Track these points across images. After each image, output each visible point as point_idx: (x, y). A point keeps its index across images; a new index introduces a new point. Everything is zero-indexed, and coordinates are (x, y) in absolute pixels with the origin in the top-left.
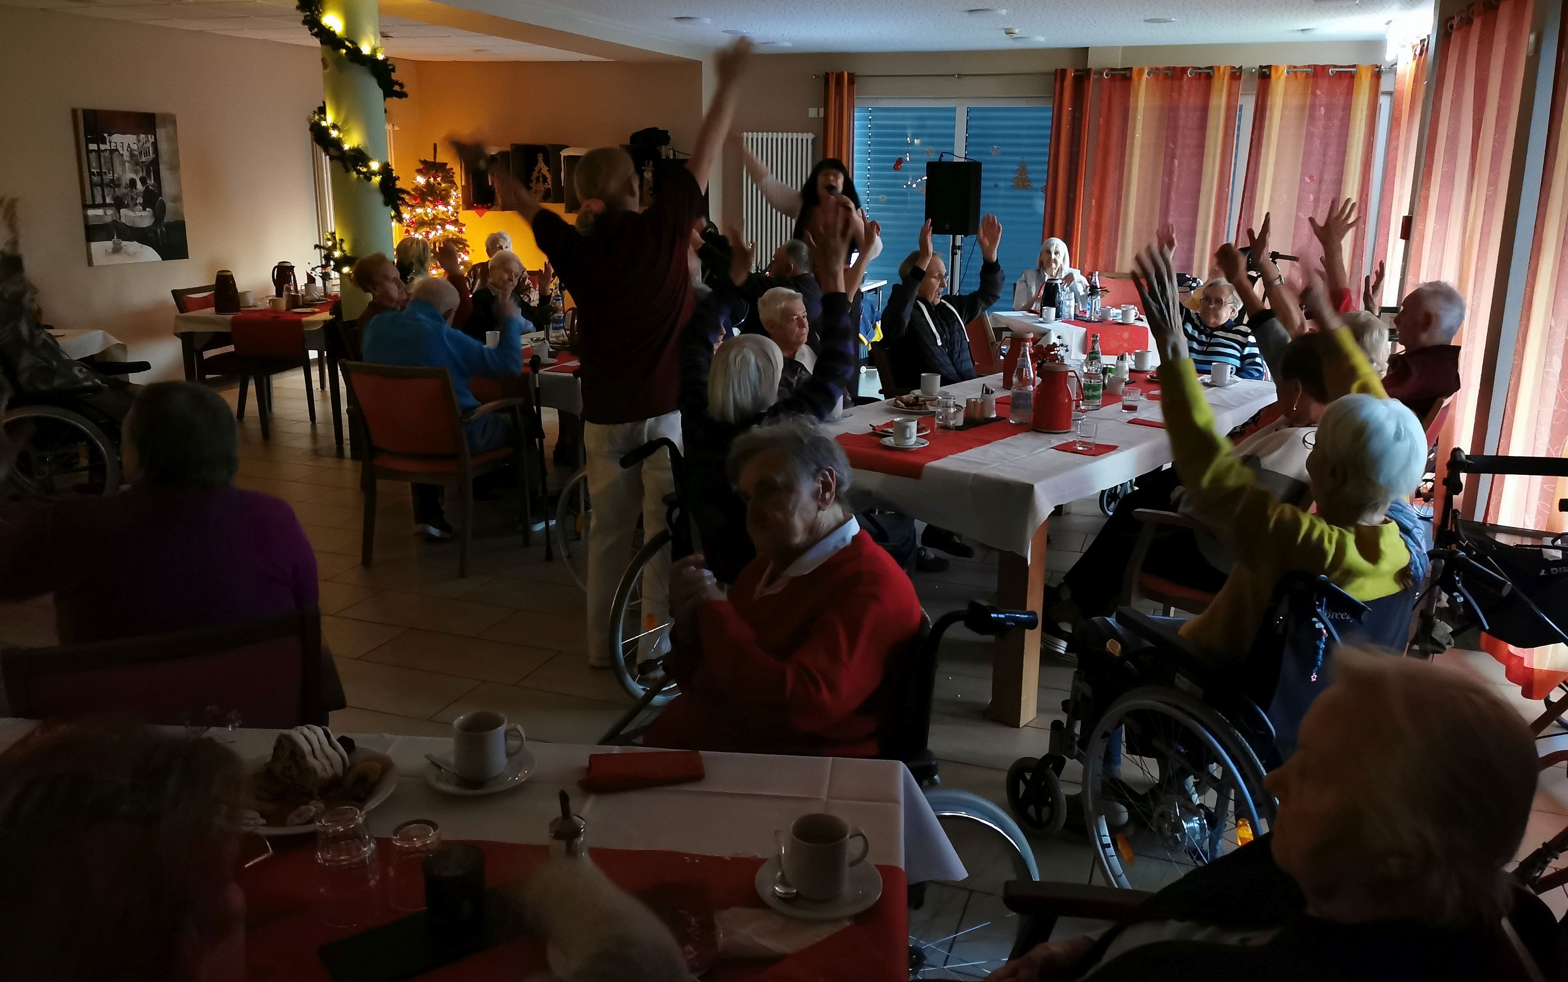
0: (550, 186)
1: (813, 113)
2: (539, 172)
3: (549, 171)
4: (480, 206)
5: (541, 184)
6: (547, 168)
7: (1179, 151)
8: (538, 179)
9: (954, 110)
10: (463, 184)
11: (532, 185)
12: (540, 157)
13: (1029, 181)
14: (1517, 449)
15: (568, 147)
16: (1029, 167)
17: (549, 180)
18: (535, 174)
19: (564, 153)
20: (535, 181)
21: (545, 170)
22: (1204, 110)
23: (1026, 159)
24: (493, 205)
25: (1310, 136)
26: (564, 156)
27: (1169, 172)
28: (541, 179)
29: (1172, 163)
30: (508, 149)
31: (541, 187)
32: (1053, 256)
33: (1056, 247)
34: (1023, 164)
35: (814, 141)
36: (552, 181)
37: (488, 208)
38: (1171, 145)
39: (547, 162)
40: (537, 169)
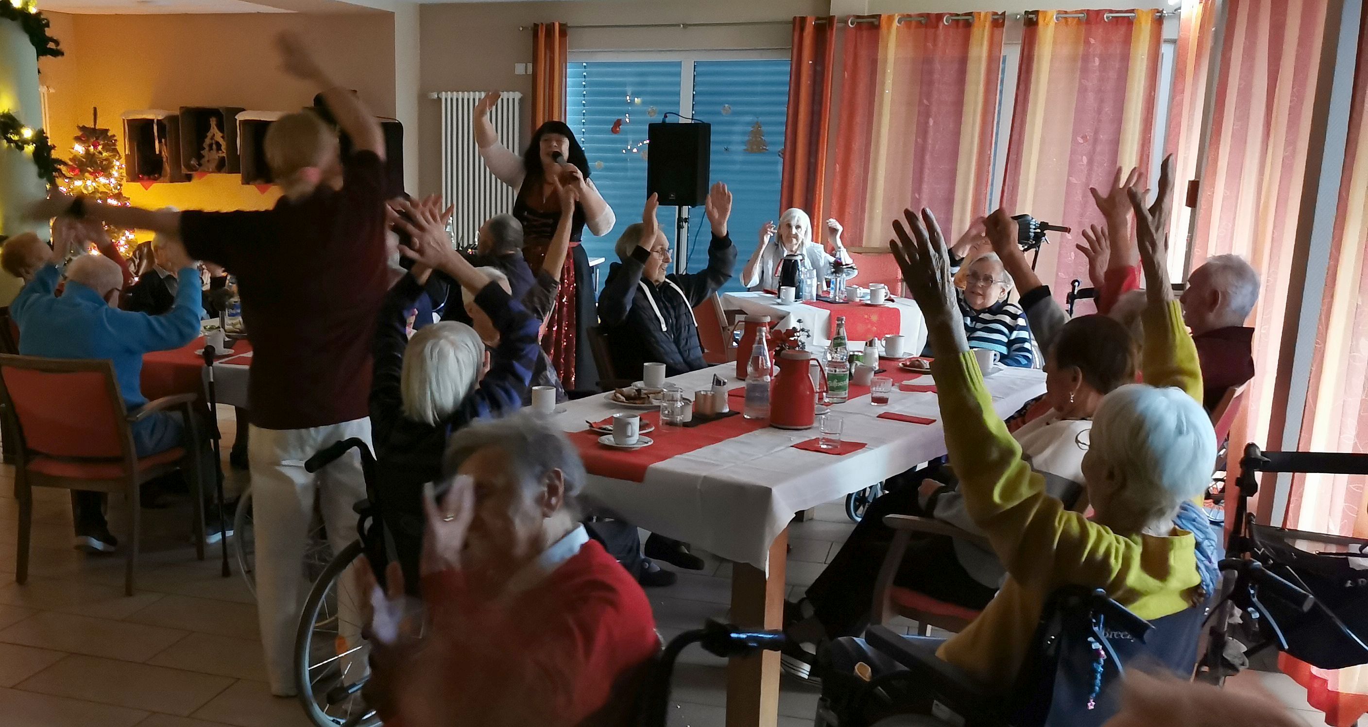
0: (224, 155)
1: (520, 69)
2: (212, 138)
3: (223, 137)
4: (146, 177)
5: (214, 152)
6: (221, 135)
7: (934, 109)
8: (211, 146)
9: (679, 64)
10: (127, 153)
11: (205, 152)
12: (213, 122)
13: (765, 144)
14: (1320, 444)
15: (243, 110)
16: (764, 128)
17: (223, 147)
18: (208, 141)
19: (240, 117)
20: (207, 149)
21: (219, 137)
22: (963, 61)
23: (761, 119)
24: (160, 175)
25: (1083, 91)
26: (240, 121)
27: (923, 131)
28: (214, 146)
29: (927, 123)
30: (177, 112)
31: (215, 156)
32: (794, 231)
33: (798, 221)
34: (758, 125)
35: (521, 100)
36: (228, 149)
37: (155, 180)
38: (925, 102)
39: (221, 128)
40: (209, 135)
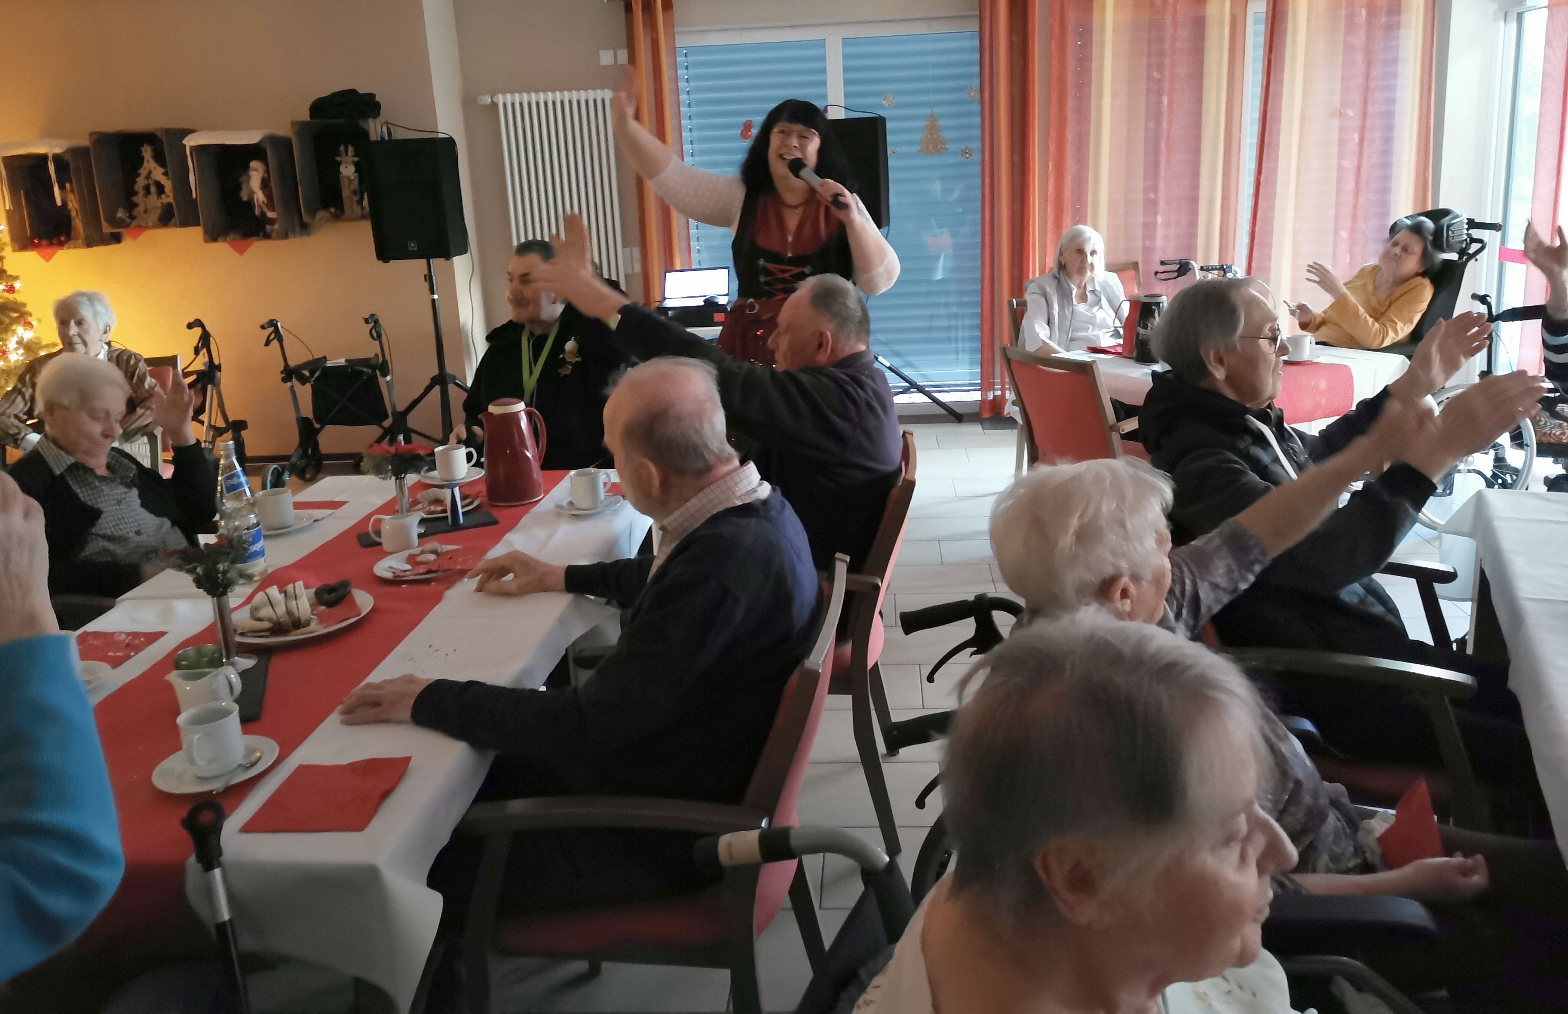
0: (171, 200)
1: (606, 58)
2: (148, 177)
3: (166, 174)
4: (45, 242)
5: (153, 196)
6: (162, 170)
7: (1166, 85)
8: (147, 189)
9: (822, 44)
10: (8, 208)
11: (139, 199)
12: (147, 152)
13: (944, 142)
15: (193, 131)
16: (941, 123)
17: (168, 188)
18: (141, 182)
19: (191, 141)
20: (141, 193)
21: (158, 174)
22: (1199, 24)
23: (937, 110)
24: (69, 238)
25: (1349, 49)
26: (192, 148)
27: (1155, 114)
28: (153, 189)
29: (1159, 102)
30: (85, 142)
31: (155, 202)
34: (933, 118)
36: (175, 188)
37: (61, 245)
38: (1156, 75)
39: (160, 159)
40: (143, 172)
